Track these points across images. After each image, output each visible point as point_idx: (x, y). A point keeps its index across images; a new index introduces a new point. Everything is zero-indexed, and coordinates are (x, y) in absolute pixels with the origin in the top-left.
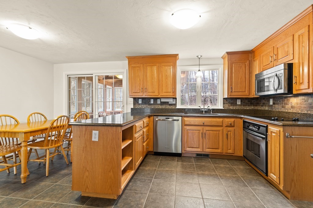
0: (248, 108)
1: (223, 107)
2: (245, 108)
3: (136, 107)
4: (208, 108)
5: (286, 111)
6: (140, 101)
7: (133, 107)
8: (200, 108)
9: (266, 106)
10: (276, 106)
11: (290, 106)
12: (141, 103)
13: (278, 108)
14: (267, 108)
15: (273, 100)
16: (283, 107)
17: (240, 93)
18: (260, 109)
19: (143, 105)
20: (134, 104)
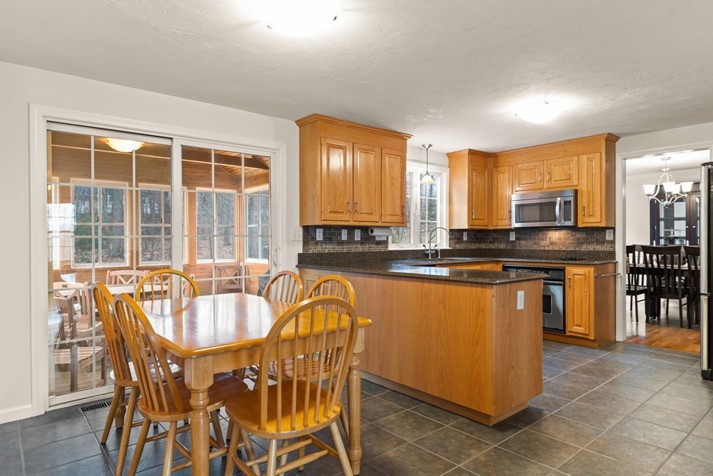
0: (474, 246)
1: (450, 247)
2: (471, 247)
3: (311, 252)
4: (436, 248)
5: (542, 248)
6: (319, 235)
7: (301, 252)
8: (424, 248)
9: (500, 242)
10: (523, 242)
11: (548, 242)
12: (321, 239)
13: (526, 245)
14: (502, 246)
15: (516, 234)
16: (534, 244)
17: (480, 221)
18: (488, 247)
19: (326, 243)
20: (305, 243)
